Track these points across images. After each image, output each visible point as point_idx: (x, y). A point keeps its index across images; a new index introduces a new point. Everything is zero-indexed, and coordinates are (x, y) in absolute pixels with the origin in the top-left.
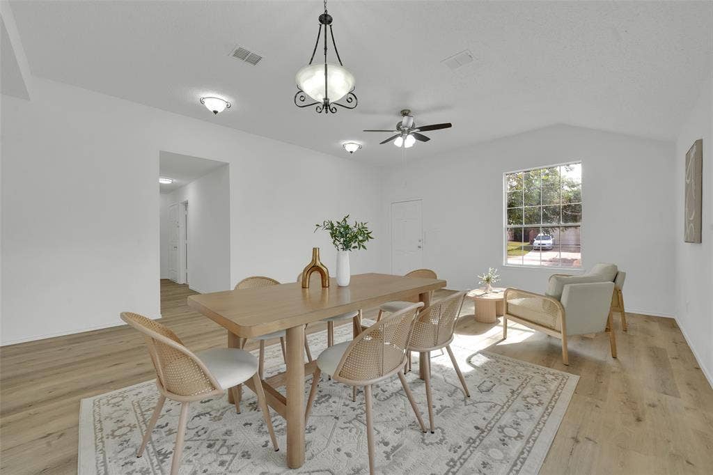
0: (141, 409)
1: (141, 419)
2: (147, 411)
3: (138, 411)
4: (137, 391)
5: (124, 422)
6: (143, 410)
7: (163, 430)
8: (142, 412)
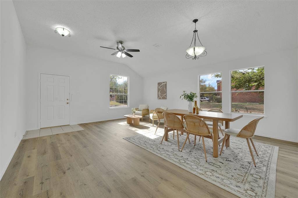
0: (244, 178)
1: (247, 175)
2: (242, 176)
3: (245, 178)
4: (237, 189)
5: (254, 179)
6: (243, 177)
7: (244, 167)
8: (244, 177)
